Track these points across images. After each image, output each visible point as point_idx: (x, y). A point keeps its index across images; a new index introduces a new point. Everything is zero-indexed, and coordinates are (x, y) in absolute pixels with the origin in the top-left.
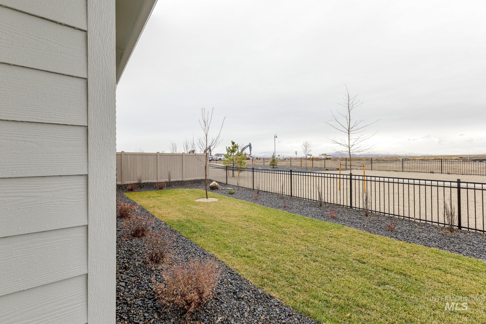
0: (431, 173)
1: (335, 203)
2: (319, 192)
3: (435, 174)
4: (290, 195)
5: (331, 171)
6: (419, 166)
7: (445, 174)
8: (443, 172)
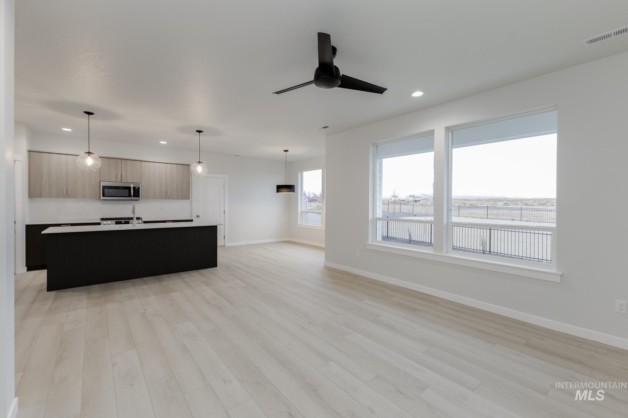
0: (512, 220)
1: (420, 240)
2: (409, 233)
3: (515, 221)
4: (386, 235)
5: (419, 216)
6: (507, 213)
7: (523, 221)
8: (522, 220)
